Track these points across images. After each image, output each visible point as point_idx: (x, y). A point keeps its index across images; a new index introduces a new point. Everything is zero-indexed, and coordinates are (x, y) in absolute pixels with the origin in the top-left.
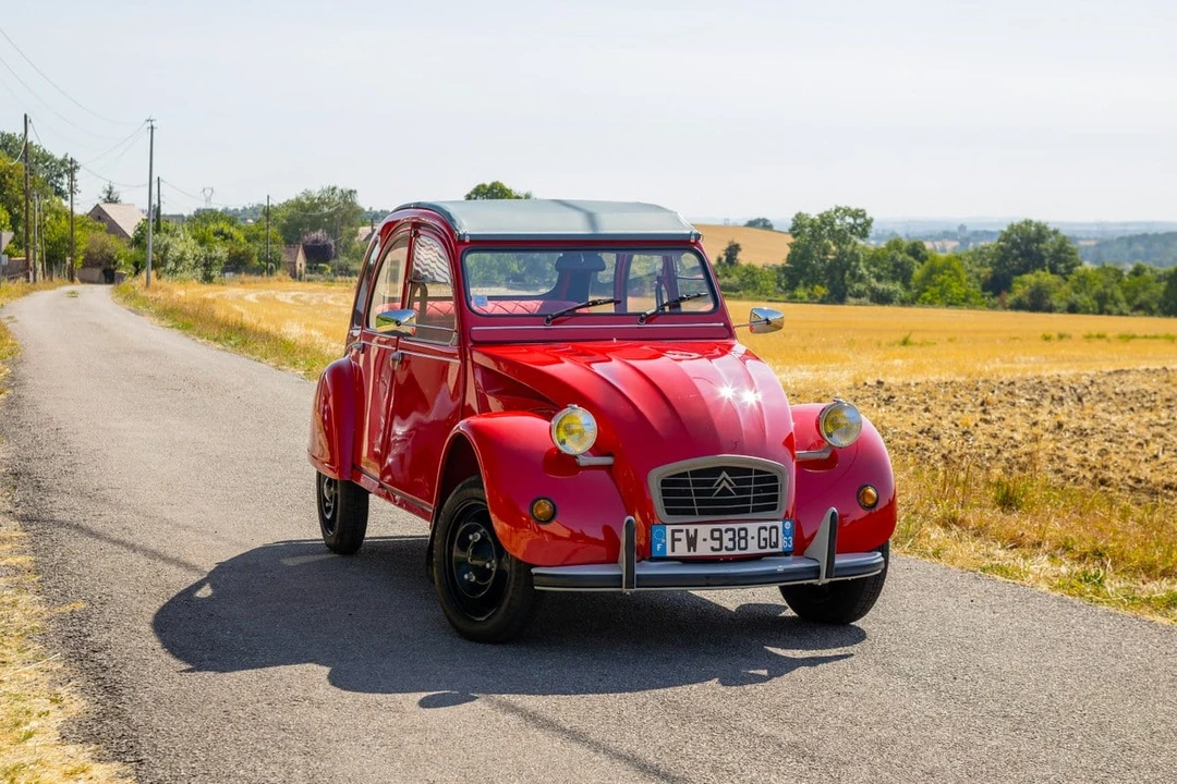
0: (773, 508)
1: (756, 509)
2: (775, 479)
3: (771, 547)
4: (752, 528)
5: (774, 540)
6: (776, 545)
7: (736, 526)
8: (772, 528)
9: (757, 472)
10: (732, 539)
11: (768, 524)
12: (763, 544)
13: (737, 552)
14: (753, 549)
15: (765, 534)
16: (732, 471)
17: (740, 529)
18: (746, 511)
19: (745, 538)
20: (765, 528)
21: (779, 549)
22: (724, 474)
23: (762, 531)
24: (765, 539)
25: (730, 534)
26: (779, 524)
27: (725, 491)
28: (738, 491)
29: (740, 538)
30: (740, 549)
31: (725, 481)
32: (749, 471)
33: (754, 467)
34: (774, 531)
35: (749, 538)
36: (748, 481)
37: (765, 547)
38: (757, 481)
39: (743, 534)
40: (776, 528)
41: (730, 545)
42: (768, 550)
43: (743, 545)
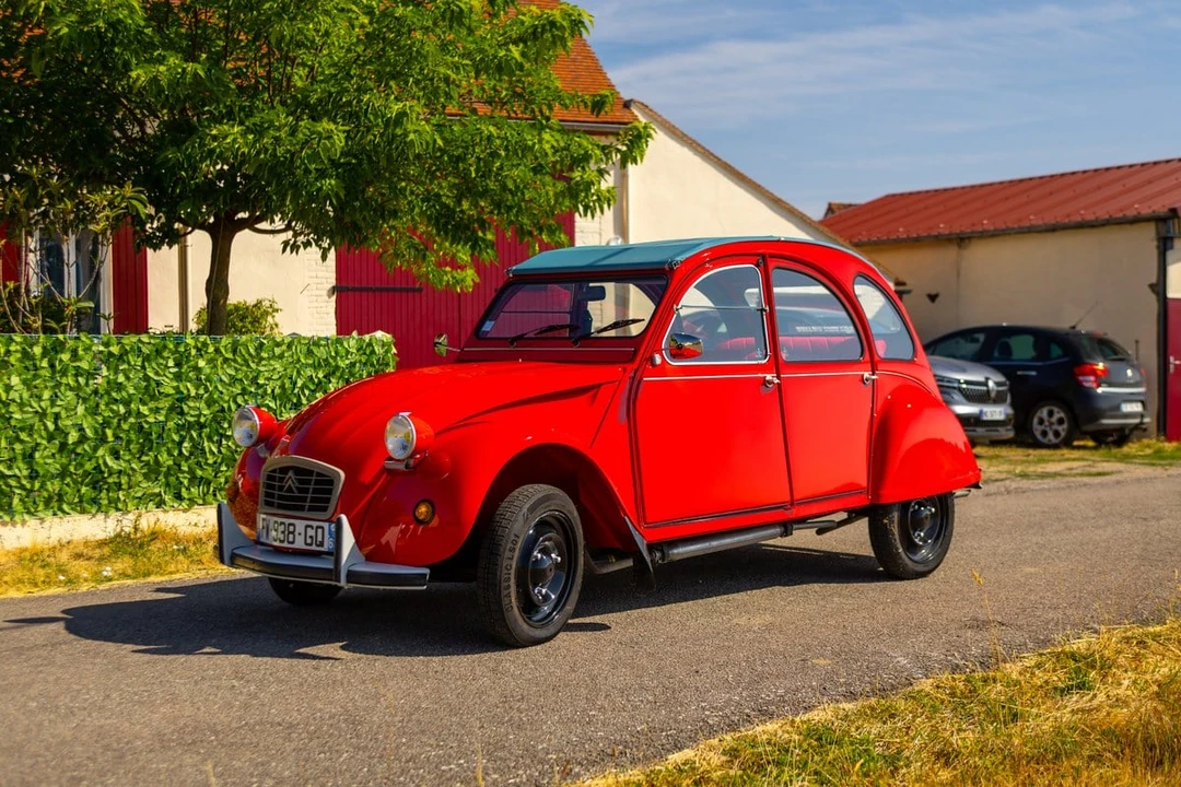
0: (325, 509)
1: (311, 509)
2: (331, 482)
3: (317, 546)
4: (300, 525)
5: (320, 539)
6: (322, 544)
7: (287, 521)
8: (318, 527)
9: (319, 474)
10: (283, 532)
11: (315, 524)
12: (309, 541)
13: (286, 545)
14: (299, 544)
15: (311, 532)
16: (298, 471)
17: (290, 524)
18: (301, 508)
19: (293, 533)
20: (312, 527)
21: (325, 548)
22: (291, 474)
23: (309, 529)
24: (311, 537)
25: (282, 528)
26: (326, 525)
27: (290, 490)
28: (300, 490)
29: (290, 533)
30: (289, 542)
31: (291, 480)
32: (310, 473)
33: (316, 470)
34: (320, 531)
35: (296, 533)
36: (309, 482)
37: (311, 545)
38: (317, 482)
39: (291, 528)
40: (322, 528)
41: (281, 537)
42: (314, 548)
43: (291, 539)
